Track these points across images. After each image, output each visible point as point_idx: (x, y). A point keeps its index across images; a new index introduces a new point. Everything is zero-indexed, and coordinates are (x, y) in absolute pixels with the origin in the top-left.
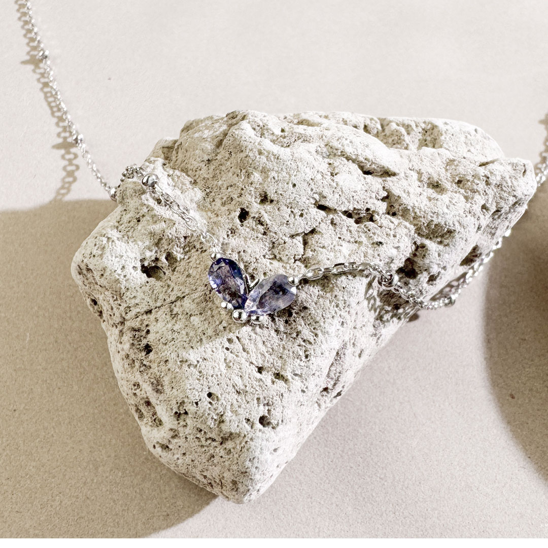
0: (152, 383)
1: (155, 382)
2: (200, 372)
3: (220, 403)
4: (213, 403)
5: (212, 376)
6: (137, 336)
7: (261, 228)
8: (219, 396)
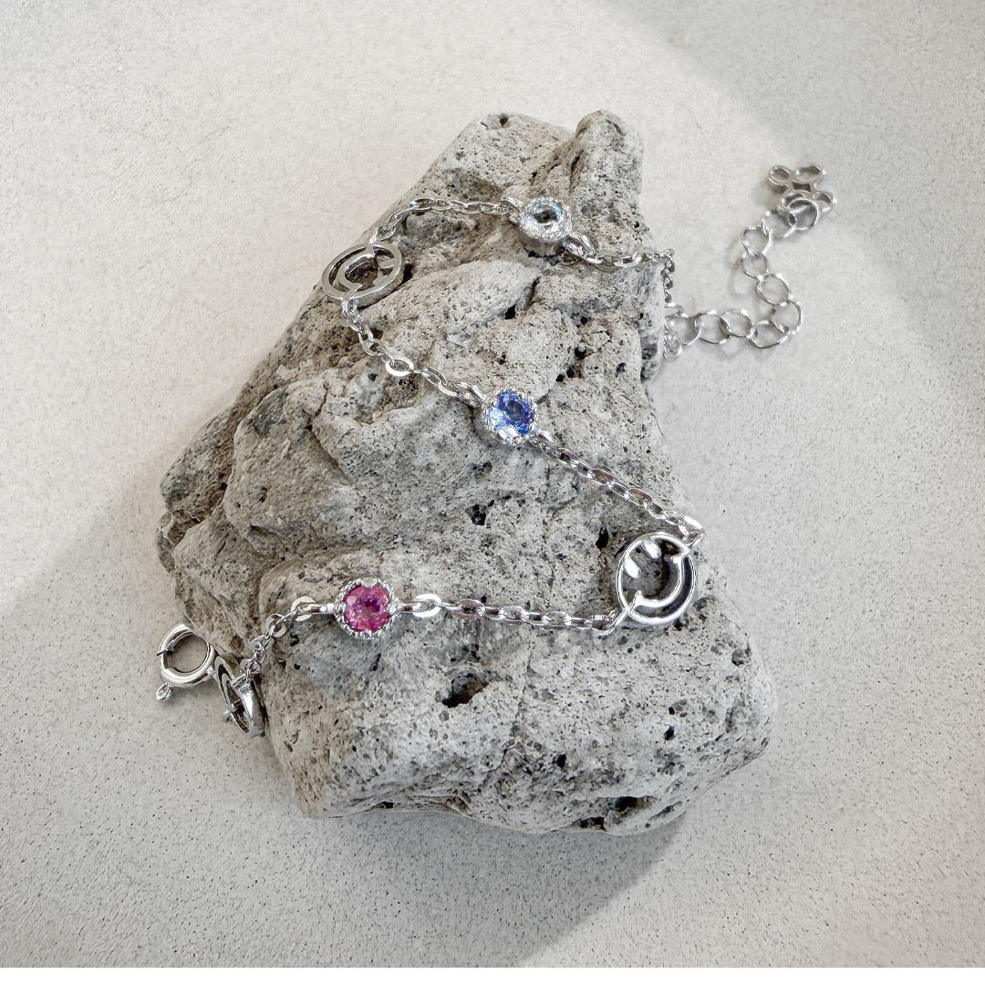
0: (603, 782)
1: (605, 776)
2: (639, 706)
3: (689, 702)
4: (684, 711)
5: (653, 692)
6: (531, 768)
7: (511, 503)
8: (683, 698)
